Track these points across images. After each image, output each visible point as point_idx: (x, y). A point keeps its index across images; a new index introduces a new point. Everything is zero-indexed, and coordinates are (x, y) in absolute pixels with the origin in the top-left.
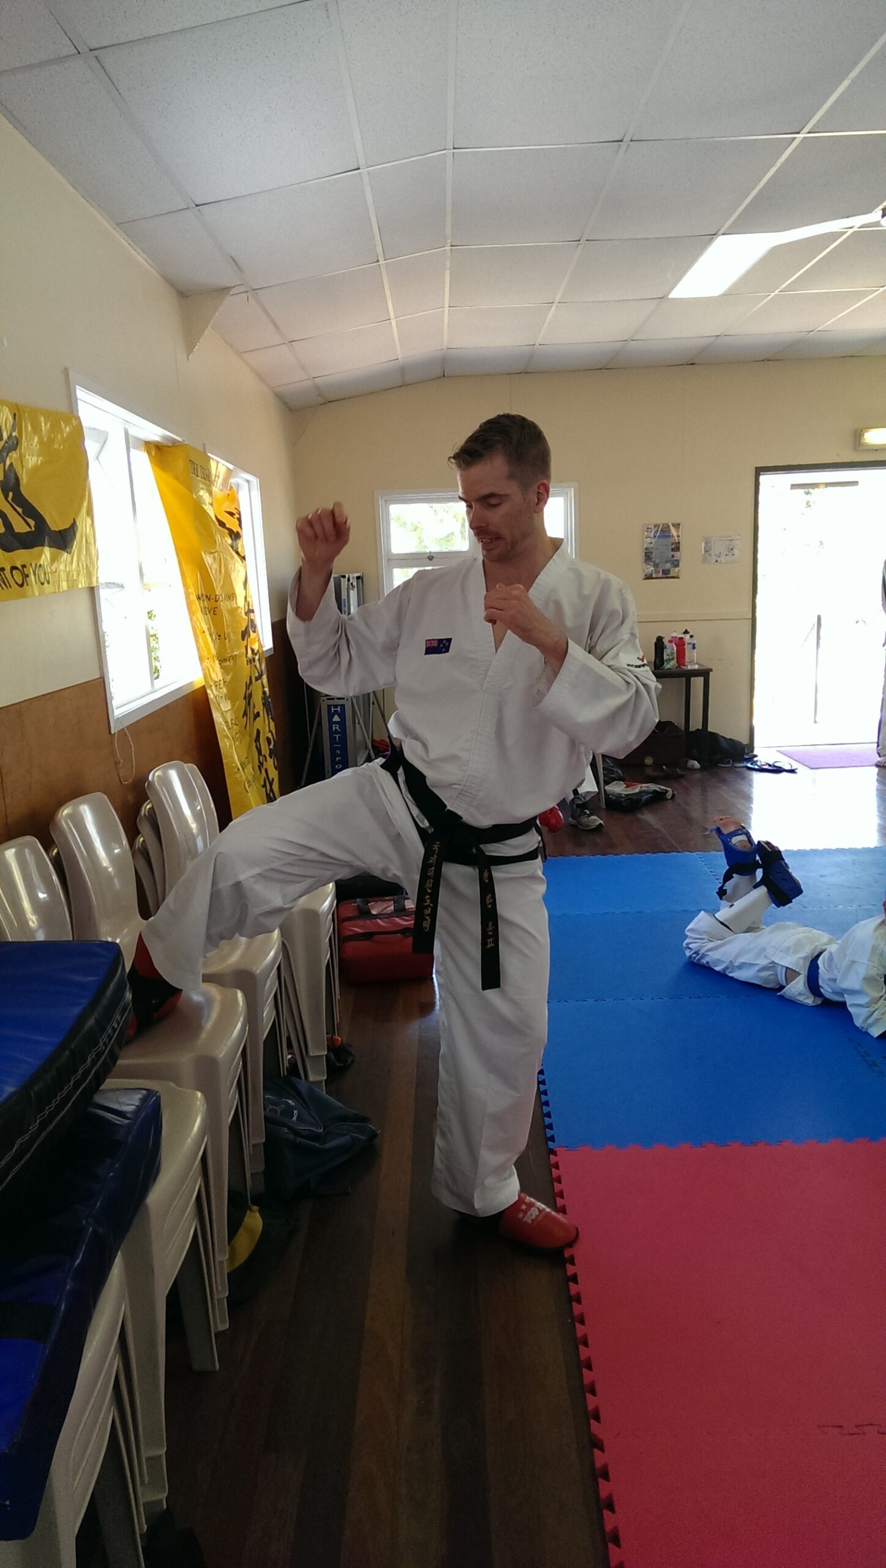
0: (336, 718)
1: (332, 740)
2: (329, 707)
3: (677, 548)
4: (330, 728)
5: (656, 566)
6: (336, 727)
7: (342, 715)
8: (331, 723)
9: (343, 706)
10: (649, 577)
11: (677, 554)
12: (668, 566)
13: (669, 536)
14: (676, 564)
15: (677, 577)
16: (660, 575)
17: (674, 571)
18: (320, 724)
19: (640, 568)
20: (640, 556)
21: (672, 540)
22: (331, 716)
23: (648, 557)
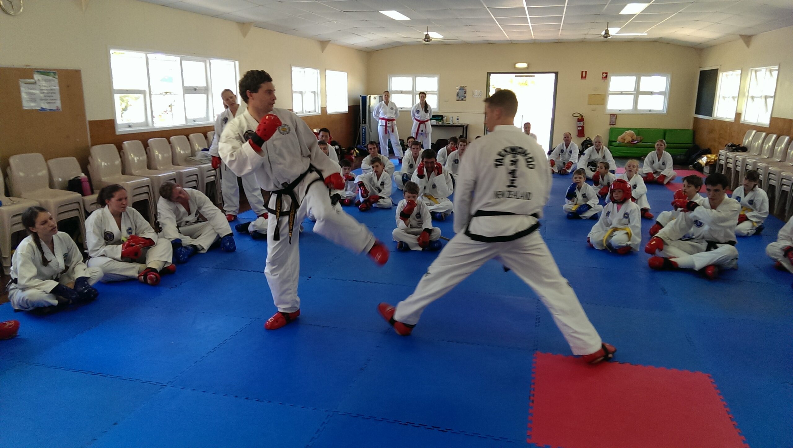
0: (364, 130)
1: (362, 135)
2: (362, 127)
3: (465, 93)
4: (362, 132)
5: (460, 97)
6: (363, 132)
7: (365, 129)
8: (362, 131)
9: (365, 127)
10: (458, 100)
11: (465, 95)
12: (463, 98)
13: (463, 90)
14: (465, 97)
15: (465, 101)
16: (461, 100)
17: (464, 99)
18: (360, 132)
19: (455, 97)
20: (456, 95)
21: (464, 91)
22: (362, 129)
23: (458, 95)
